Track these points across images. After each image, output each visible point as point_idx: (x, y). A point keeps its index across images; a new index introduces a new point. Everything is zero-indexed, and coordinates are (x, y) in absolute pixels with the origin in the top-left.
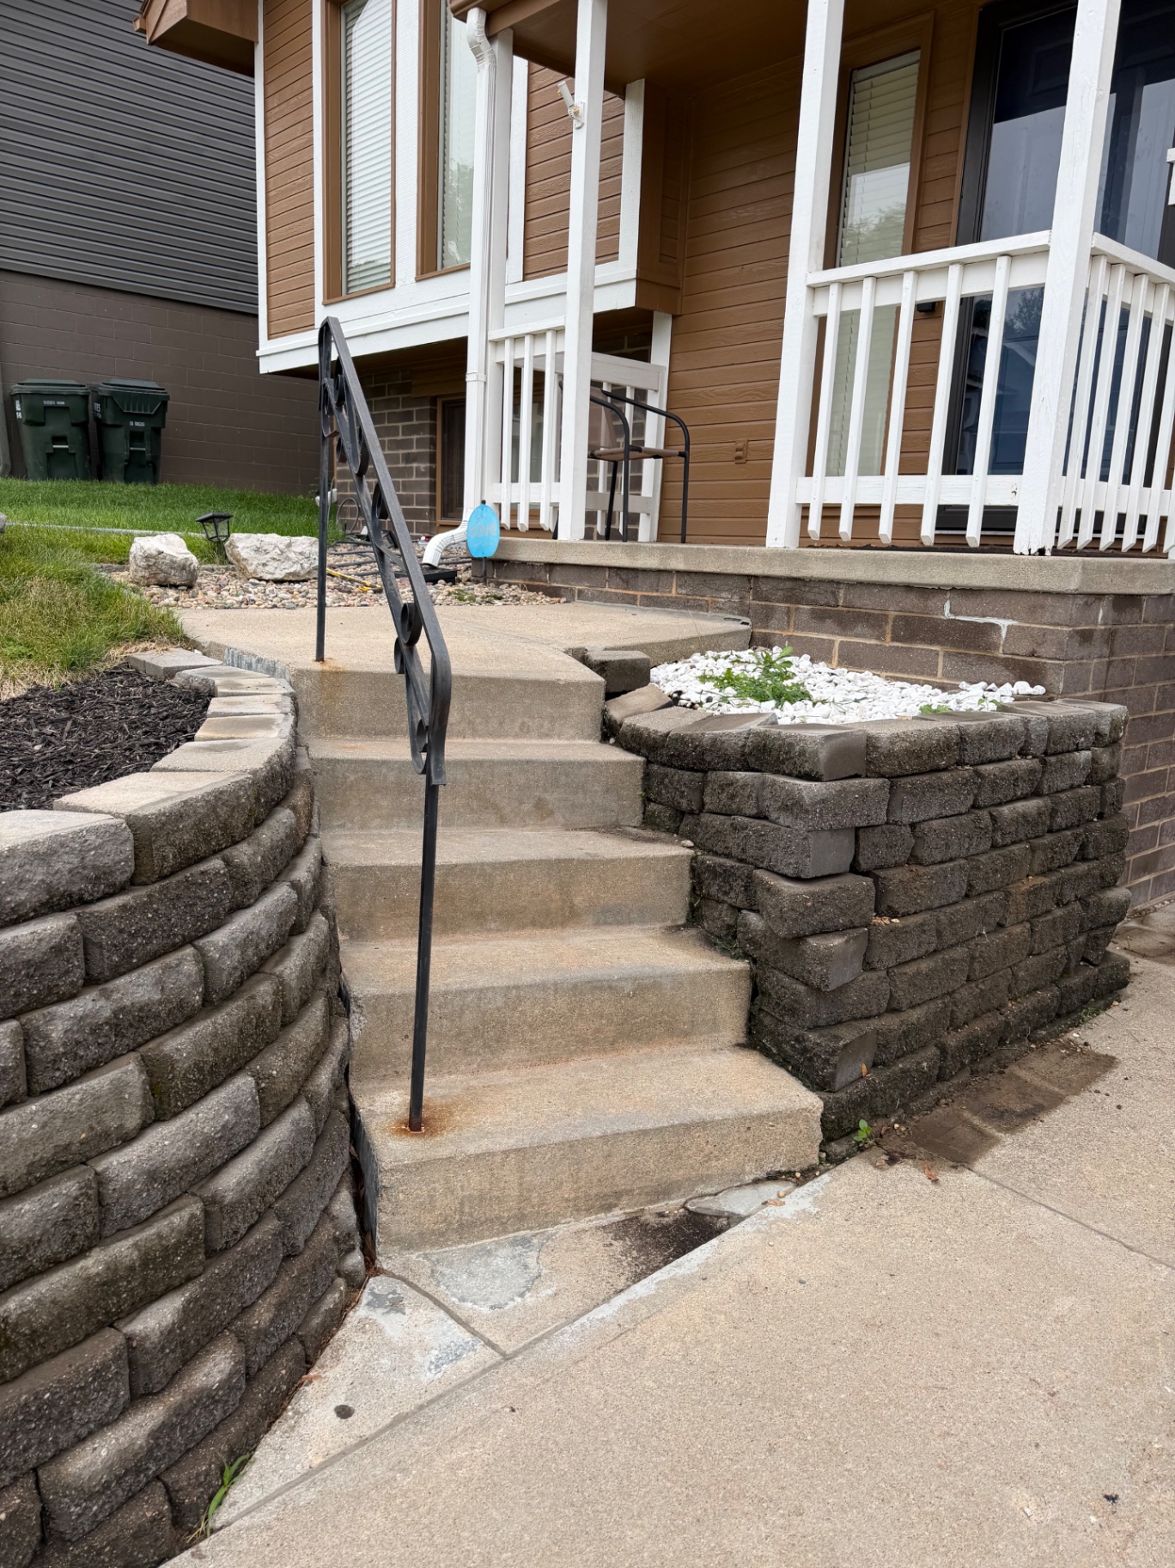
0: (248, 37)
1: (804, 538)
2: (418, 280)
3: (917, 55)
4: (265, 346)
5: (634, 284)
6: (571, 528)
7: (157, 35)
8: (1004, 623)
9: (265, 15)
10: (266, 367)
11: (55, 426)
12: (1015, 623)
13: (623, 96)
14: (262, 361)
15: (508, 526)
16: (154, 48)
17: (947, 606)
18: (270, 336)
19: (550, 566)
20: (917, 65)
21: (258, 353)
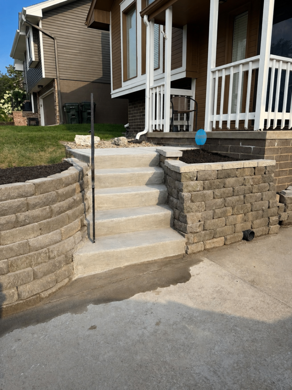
0: (108, 23)
1: (213, 129)
2: (142, 75)
3: (247, 12)
4: (112, 92)
5: (185, 72)
6: (167, 129)
7: (89, 25)
8: (252, 147)
9: (112, 18)
10: (113, 97)
11: (73, 112)
12: (254, 147)
13: (182, 29)
14: (112, 95)
15: (154, 130)
16: (89, 28)
17: (241, 143)
18: (114, 90)
19: (162, 138)
20: (248, 15)
21: (111, 94)
